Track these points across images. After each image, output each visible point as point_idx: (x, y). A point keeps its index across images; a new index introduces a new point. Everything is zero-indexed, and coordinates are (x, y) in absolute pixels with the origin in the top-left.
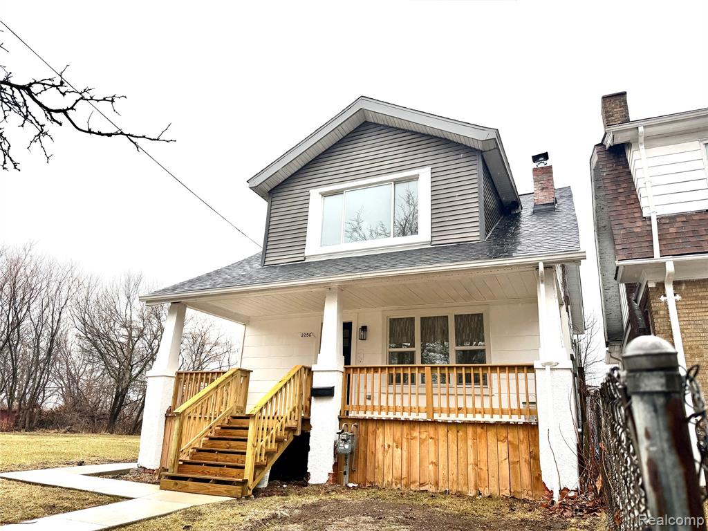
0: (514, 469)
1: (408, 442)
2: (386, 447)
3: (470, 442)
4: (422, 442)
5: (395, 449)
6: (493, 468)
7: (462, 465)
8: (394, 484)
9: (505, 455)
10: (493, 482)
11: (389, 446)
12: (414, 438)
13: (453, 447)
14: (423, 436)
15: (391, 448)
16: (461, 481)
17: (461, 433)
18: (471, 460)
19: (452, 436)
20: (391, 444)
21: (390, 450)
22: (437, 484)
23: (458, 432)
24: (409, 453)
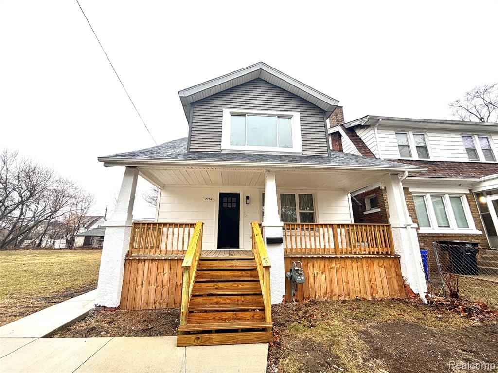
0: (390, 282)
1: (329, 270)
2: (315, 274)
3: (365, 269)
4: (337, 270)
5: (321, 275)
6: (379, 283)
7: (362, 283)
8: (322, 297)
9: (384, 275)
10: (380, 290)
11: (317, 274)
12: (332, 268)
13: (356, 271)
14: (338, 266)
15: (318, 275)
16: (363, 292)
17: (359, 263)
18: (367, 279)
19: (354, 265)
20: (318, 272)
21: (318, 276)
22: (349, 295)
23: (358, 263)
24: (330, 277)
